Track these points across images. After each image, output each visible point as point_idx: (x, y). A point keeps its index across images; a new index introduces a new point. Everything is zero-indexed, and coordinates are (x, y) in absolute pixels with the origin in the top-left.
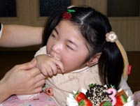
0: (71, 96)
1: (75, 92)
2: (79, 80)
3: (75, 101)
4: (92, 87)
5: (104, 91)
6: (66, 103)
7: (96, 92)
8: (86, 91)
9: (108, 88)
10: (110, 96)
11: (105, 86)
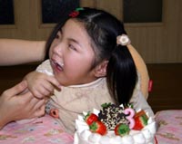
0: (80, 117)
1: (85, 114)
2: (88, 97)
3: (85, 124)
4: (105, 107)
5: (120, 112)
6: (74, 127)
7: (111, 113)
8: (99, 112)
9: (125, 108)
10: (127, 118)
11: (122, 106)
